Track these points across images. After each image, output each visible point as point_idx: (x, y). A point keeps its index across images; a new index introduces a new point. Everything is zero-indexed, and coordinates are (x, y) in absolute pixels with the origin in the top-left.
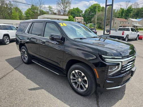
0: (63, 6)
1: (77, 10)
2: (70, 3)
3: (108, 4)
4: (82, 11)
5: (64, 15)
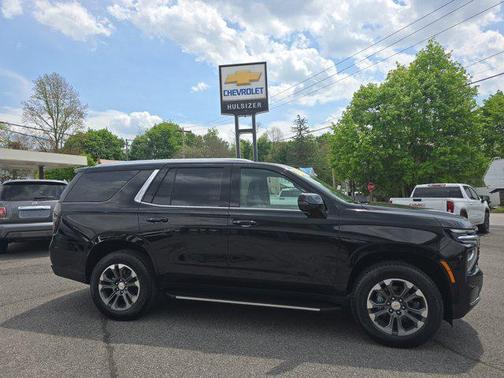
0: (50, 121)
1: (104, 137)
2: (81, 115)
3: (241, 127)
4: (122, 143)
5: (56, 150)
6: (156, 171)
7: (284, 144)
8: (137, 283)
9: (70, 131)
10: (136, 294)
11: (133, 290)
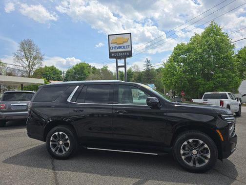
0: (26, 62)
1: (52, 70)
2: (41, 59)
3: (119, 65)
4: (61, 73)
5: (29, 76)
6: (78, 87)
7: (140, 72)
8: (68, 141)
9: (36, 67)
10: (68, 146)
11: (67, 145)
